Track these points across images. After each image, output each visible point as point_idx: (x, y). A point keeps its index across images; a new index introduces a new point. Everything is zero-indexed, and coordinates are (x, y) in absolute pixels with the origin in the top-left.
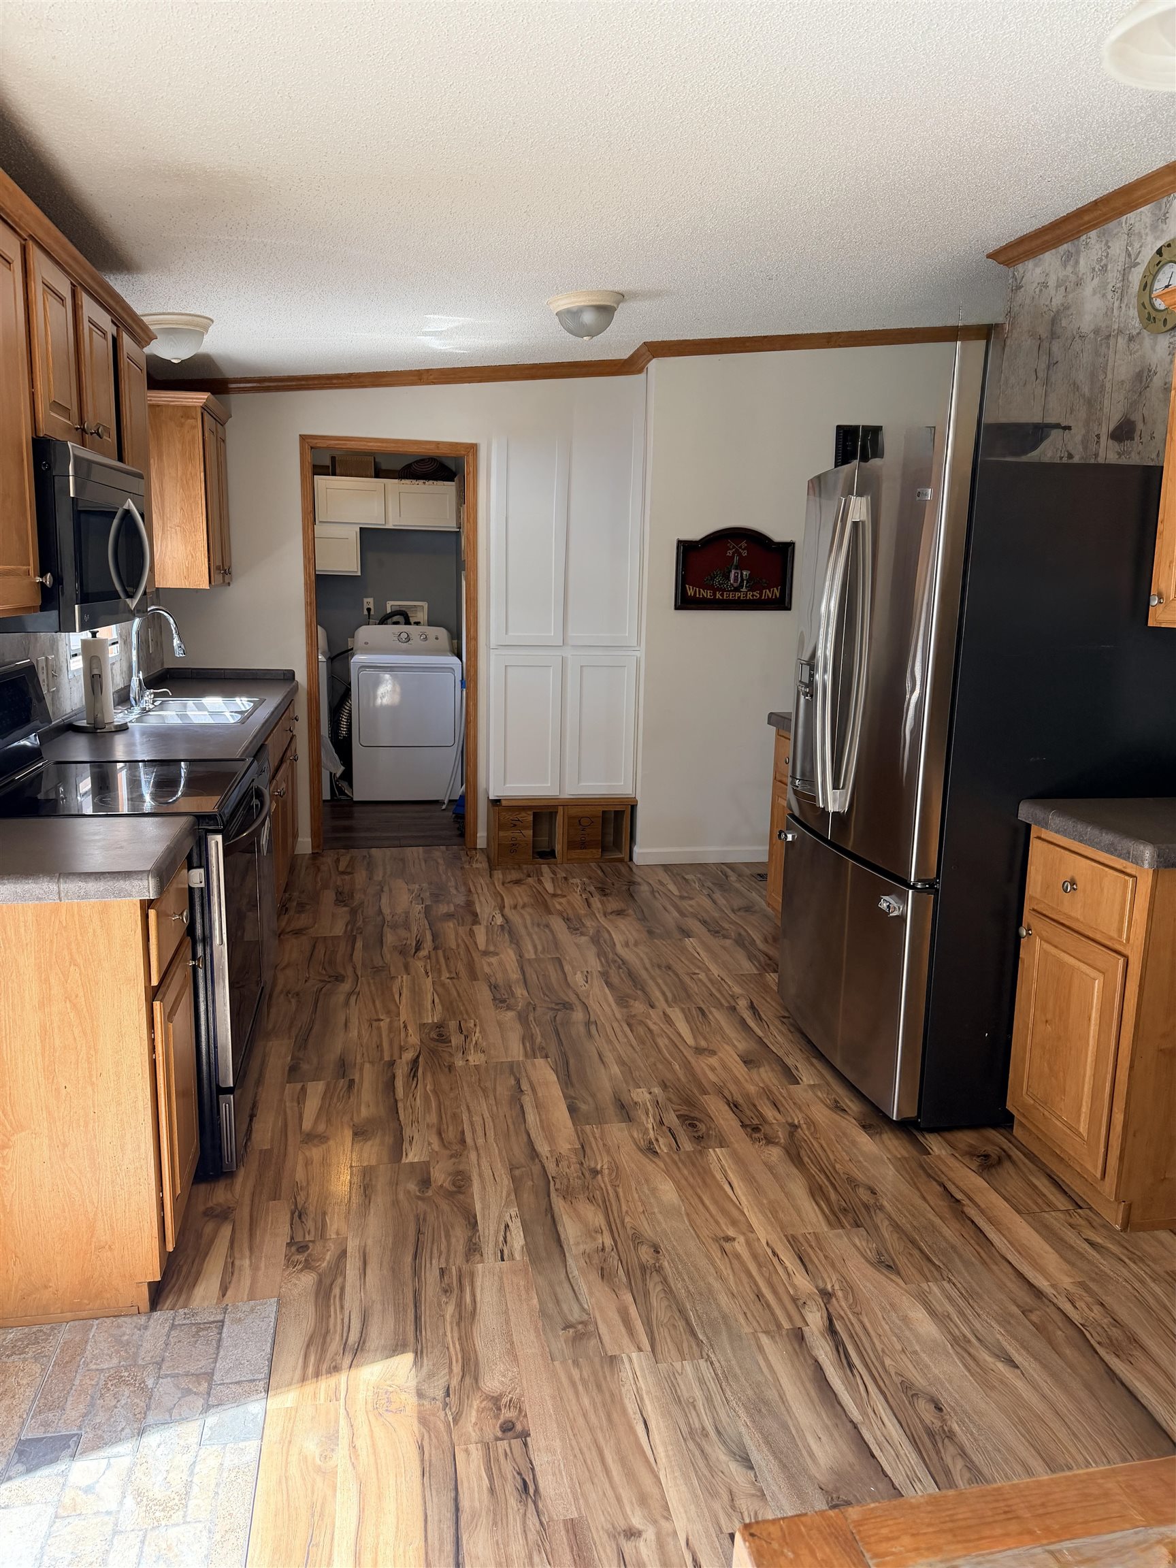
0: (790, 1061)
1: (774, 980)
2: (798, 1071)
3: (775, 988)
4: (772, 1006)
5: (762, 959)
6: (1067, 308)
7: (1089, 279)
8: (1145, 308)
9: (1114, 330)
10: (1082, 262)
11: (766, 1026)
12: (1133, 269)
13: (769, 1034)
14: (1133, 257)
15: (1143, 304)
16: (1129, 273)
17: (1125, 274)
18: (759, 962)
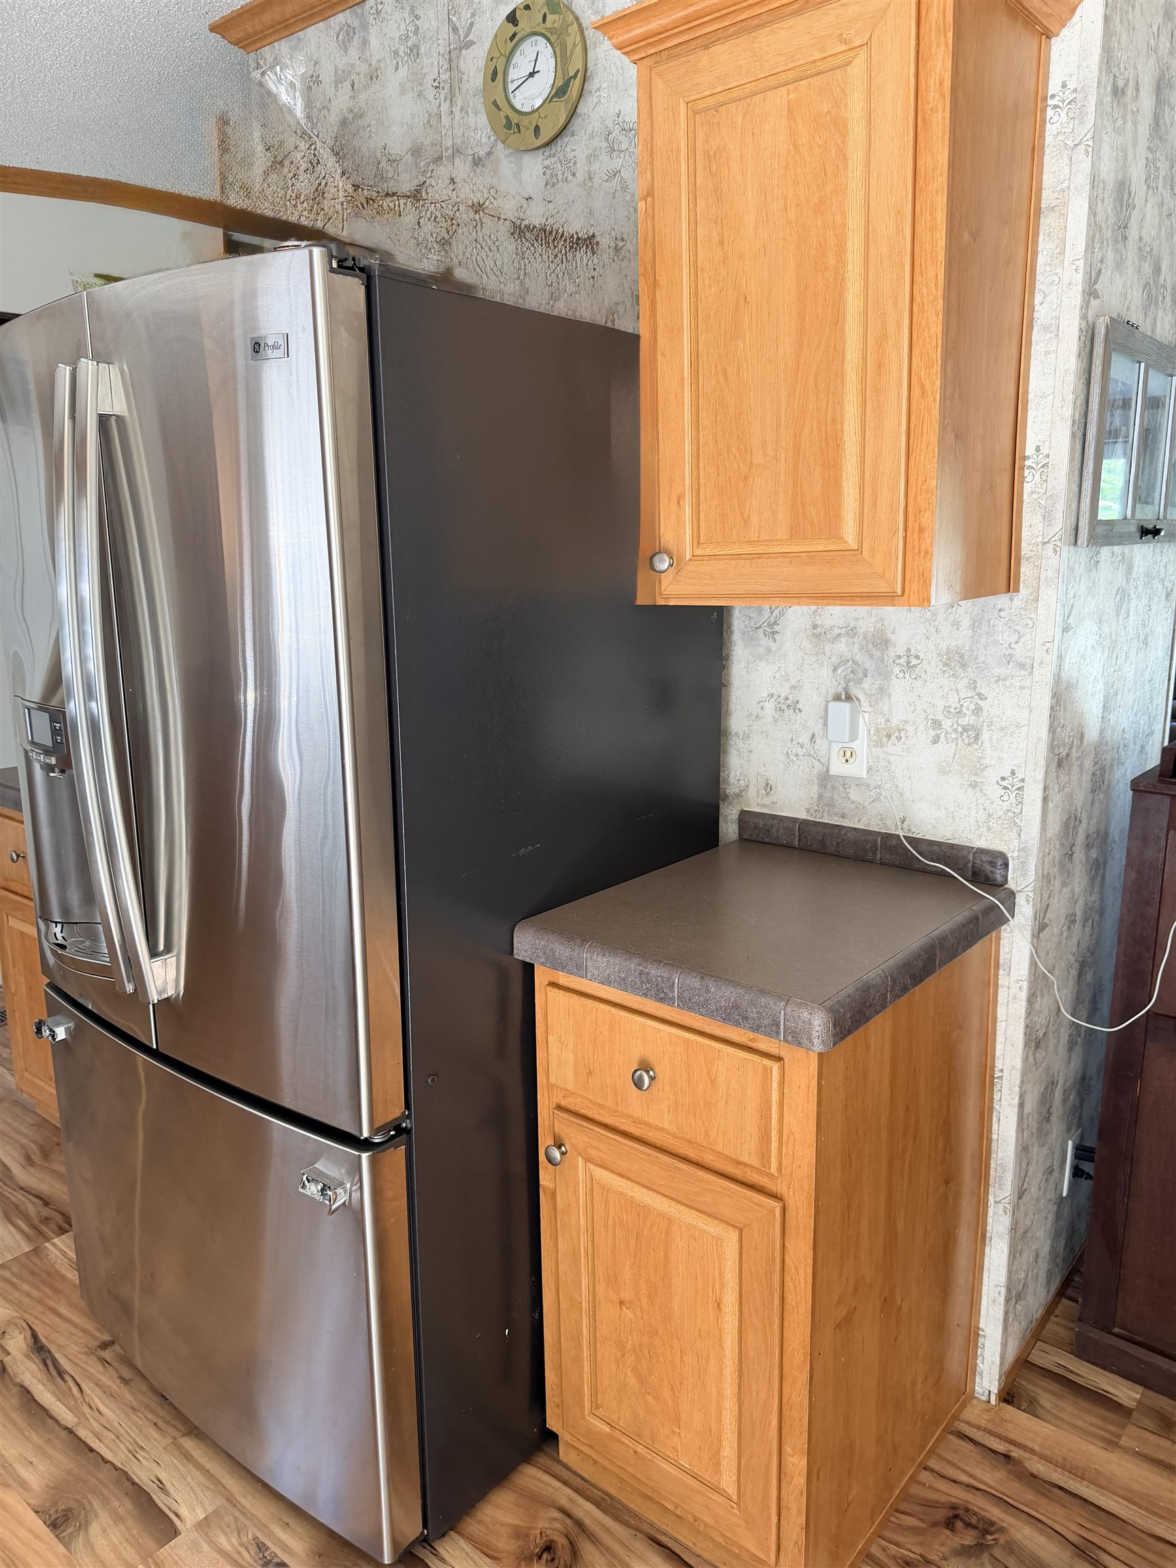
0: (143, 1474)
1: (64, 1254)
2: (167, 1493)
3: (73, 1276)
4: (75, 1325)
5: (31, 1210)
6: (361, 116)
7: (391, 67)
8: (499, 109)
9: (447, 149)
10: (374, 40)
11: (75, 1390)
12: (464, 51)
13: (86, 1409)
14: (461, 32)
15: (495, 103)
16: (458, 57)
17: (452, 60)
18: (27, 1219)
